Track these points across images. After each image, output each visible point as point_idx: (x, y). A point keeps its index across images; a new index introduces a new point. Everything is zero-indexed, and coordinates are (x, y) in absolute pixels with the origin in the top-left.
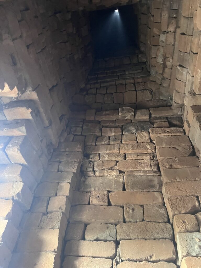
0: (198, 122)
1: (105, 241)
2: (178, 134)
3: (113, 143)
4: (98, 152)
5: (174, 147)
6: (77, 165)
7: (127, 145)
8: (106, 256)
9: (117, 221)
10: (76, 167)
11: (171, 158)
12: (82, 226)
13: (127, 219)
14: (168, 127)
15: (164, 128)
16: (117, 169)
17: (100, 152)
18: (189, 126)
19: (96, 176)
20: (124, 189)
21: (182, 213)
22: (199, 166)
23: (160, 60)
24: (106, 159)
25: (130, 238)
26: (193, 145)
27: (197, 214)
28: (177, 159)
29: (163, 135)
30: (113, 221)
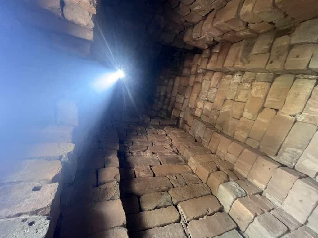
1: (166, 207)
2: (182, 132)
3: (140, 135)
4: (130, 140)
9: (168, 187)
13: (175, 185)
16: (150, 151)
21: (214, 171)
22: (204, 147)
24: (139, 144)
29: (174, 131)
30: (164, 188)
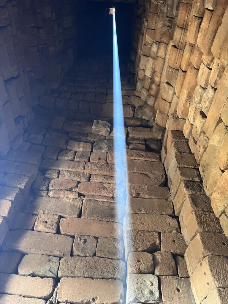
0: (175, 149)
1: (42, 277)
2: (153, 160)
3: (78, 160)
4: (58, 169)
5: (145, 173)
6: (27, 180)
7: (95, 164)
8: (39, 296)
9: (63, 253)
10: (25, 183)
11: (140, 185)
12: (18, 257)
13: (75, 252)
14: (143, 151)
15: (139, 151)
16: (77, 191)
17: (60, 169)
18: (166, 153)
19: (49, 197)
20: (80, 216)
21: (139, 250)
22: (168, 199)
23: (148, 74)
24: (66, 177)
25: (73, 275)
26: (167, 174)
27: (155, 253)
28: (146, 187)
29: (136, 158)
30: (57, 253)
